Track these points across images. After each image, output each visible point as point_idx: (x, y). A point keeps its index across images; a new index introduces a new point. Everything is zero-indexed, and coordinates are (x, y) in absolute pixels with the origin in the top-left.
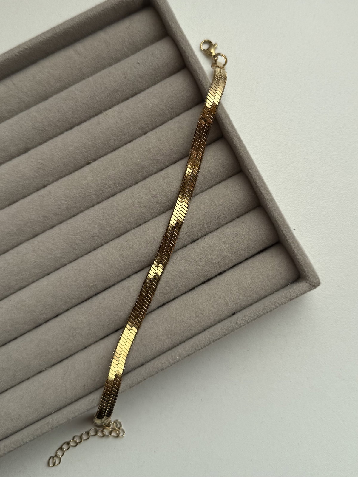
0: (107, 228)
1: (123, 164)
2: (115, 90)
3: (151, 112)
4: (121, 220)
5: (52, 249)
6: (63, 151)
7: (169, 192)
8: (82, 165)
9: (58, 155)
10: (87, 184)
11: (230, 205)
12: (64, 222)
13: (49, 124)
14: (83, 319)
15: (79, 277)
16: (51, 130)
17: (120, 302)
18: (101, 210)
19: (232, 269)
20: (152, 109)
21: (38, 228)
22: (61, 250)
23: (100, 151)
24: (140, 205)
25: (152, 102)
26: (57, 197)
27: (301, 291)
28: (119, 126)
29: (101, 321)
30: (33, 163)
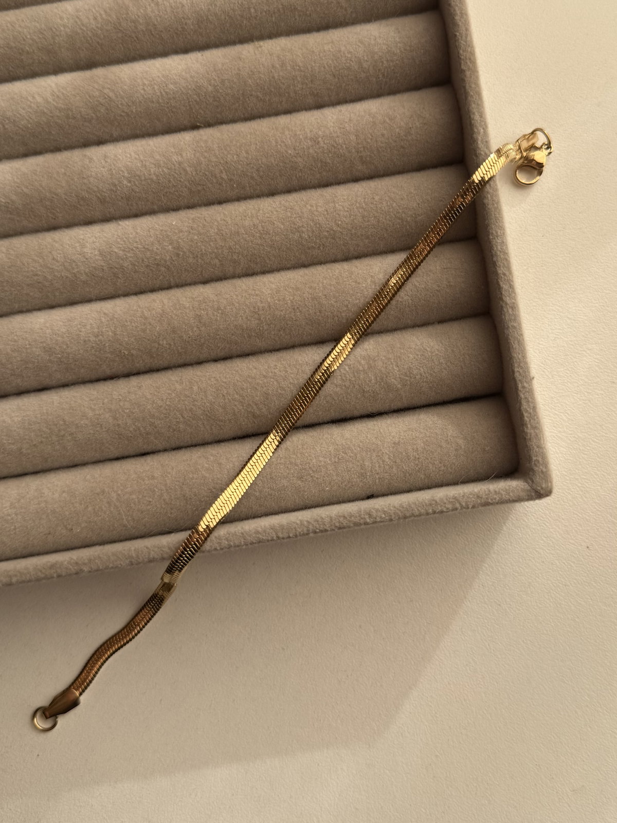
0: (189, 257)
1: (258, 147)
2: (291, 5)
3: (344, 68)
4: (220, 251)
5: (74, 262)
6: (156, 86)
7: (327, 229)
8: (183, 127)
9: (144, 89)
10: (180, 163)
11: (431, 293)
12: (114, 221)
13: (146, 30)
14: (87, 409)
15: (105, 331)
16: (148, 43)
17: (168, 403)
18: (190, 221)
19: (395, 415)
20: (348, 65)
21: (61, 215)
22: (91, 269)
23: (224, 110)
24: (264, 236)
25: (352, 50)
26: (114, 169)
27: (511, 494)
28: (276, 75)
29: (120, 424)
30: (95, 90)
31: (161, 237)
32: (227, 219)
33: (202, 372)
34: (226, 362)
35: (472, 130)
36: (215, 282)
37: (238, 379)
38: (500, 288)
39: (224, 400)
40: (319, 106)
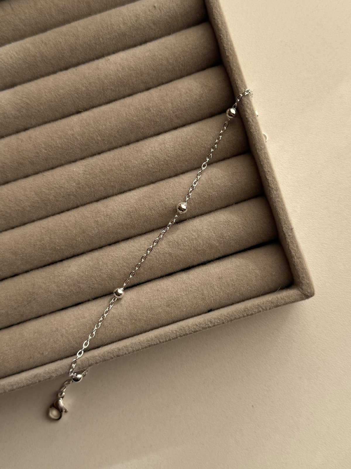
0: (86, 188)
1: (116, 119)
2: (123, 33)
3: (159, 65)
4: (103, 182)
5: (22, 200)
6: (52, 93)
7: (162, 160)
8: (71, 113)
9: (46, 96)
10: (73, 135)
11: (228, 188)
12: (40, 173)
13: (42, 60)
14: (41, 284)
15: (45, 237)
16: (44, 67)
17: (86, 274)
18: (83, 167)
19: (217, 261)
20: (161, 62)
21: (10, 175)
22: (32, 203)
23: (93, 100)
24: (127, 169)
25: (162, 54)
26: (36, 144)
27: (291, 298)
28: (120, 75)
29: (61, 290)
30: (18, 100)
31: (68, 179)
32: (104, 163)
33: (103, 253)
34: (116, 245)
35: (238, 90)
36: (103, 200)
37: (124, 254)
38: (267, 180)
39: (118, 267)
40: (148, 89)
